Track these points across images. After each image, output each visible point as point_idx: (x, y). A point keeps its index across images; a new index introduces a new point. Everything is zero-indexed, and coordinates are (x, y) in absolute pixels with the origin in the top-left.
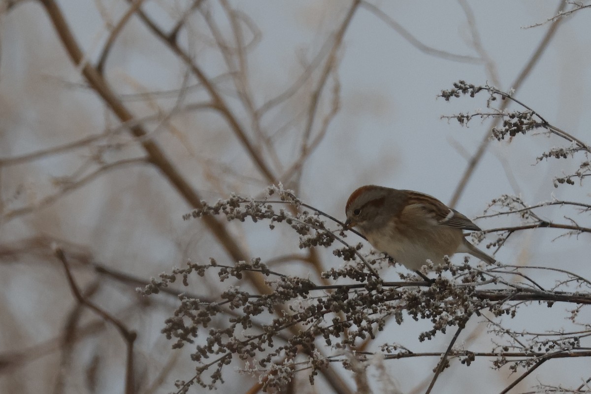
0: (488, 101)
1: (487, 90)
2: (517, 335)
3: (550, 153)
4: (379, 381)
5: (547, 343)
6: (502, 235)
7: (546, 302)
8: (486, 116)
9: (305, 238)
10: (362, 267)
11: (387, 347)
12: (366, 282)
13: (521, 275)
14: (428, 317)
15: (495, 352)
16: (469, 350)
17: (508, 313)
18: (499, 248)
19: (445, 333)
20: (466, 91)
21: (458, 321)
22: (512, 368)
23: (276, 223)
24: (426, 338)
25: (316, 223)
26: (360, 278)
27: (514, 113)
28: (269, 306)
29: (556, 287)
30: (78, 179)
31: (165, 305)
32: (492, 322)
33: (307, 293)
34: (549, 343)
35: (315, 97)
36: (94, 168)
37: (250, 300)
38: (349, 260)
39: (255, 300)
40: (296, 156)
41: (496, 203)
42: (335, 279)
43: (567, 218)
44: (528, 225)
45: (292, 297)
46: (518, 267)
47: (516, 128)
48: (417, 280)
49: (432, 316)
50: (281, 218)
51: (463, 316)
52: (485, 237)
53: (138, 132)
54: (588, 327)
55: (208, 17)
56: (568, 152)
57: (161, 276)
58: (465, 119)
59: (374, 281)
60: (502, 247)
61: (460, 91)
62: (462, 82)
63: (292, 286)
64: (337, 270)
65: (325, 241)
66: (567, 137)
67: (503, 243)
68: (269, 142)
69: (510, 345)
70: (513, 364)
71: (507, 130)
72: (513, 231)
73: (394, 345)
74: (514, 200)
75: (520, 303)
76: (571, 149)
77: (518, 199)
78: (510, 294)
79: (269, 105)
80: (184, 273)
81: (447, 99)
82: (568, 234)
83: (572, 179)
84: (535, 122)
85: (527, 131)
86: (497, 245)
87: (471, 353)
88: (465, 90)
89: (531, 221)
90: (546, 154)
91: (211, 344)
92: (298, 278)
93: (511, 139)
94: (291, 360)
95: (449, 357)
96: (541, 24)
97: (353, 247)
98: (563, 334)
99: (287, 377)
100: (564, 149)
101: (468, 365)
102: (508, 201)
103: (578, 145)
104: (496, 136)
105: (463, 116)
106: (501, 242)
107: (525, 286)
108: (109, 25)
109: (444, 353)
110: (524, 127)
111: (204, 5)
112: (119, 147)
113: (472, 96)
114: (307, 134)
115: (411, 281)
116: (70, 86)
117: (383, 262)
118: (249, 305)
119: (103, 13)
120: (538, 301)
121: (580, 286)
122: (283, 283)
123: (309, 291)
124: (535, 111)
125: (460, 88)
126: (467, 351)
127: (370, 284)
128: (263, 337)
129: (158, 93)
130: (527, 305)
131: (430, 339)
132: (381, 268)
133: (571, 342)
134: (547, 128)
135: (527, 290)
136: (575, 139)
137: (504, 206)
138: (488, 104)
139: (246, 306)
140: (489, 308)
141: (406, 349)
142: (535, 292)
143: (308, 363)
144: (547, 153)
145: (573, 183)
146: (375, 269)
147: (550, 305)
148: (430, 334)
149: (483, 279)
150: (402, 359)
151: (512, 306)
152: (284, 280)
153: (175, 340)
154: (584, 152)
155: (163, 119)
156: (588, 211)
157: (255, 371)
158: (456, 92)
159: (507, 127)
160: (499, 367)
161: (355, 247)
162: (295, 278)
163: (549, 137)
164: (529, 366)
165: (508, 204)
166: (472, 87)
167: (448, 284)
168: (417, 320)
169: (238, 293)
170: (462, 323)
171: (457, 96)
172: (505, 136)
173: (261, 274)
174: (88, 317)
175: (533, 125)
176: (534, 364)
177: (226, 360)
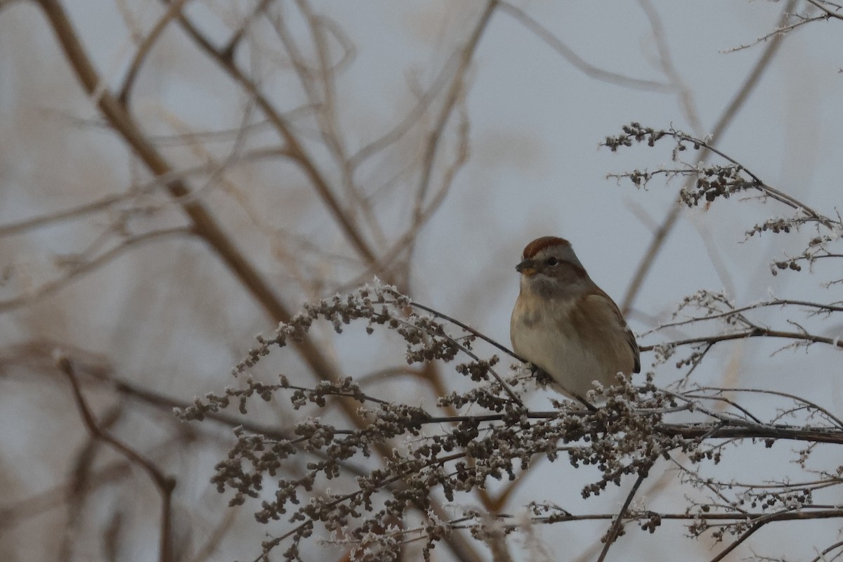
0: (674, 151)
1: (671, 136)
2: (723, 487)
3: (765, 226)
4: (525, 548)
5: (765, 496)
6: (699, 348)
7: (764, 441)
8: (673, 173)
9: (417, 348)
10: (497, 388)
11: (534, 507)
12: (503, 412)
13: (726, 400)
14: (594, 462)
15: (691, 513)
16: (652, 511)
17: (710, 457)
18: (694, 367)
19: (619, 485)
20: (642, 137)
21: (638, 468)
22: (716, 535)
23: (375, 326)
24: (592, 494)
25: (432, 327)
26: (496, 406)
27: (712, 168)
28: (363, 446)
29: (778, 418)
30: (92, 259)
31: (217, 439)
32: (686, 470)
33: (419, 428)
34: (767, 496)
35: (433, 140)
36: (115, 241)
37: (337, 437)
38: (479, 380)
39: (343, 437)
40: (406, 225)
41: (690, 303)
42: (457, 407)
43: (791, 323)
44: (736, 333)
45: (397, 433)
46: (722, 390)
47: (715, 189)
48: (578, 409)
49: (598, 461)
50: (383, 319)
51: (645, 460)
52: (673, 352)
53: (178, 190)
54: (824, 476)
55: (279, 25)
56: (791, 223)
57: (208, 397)
58: (642, 178)
59: (516, 410)
60: (699, 366)
61: (633, 137)
62: (634, 125)
63: (397, 417)
64: (461, 394)
65: (444, 352)
66: (791, 202)
67: (700, 359)
68: (366, 204)
69: (711, 503)
70: (717, 530)
71: (702, 193)
72: (714, 343)
73: (545, 504)
74: (715, 298)
75: (726, 443)
76: (796, 219)
77: (721, 296)
78: (712, 429)
79: (367, 151)
80: (242, 396)
81: (614, 149)
82: (793, 345)
83: (798, 263)
84: (743, 181)
85: (730, 194)
86: (691, 363)
87: (656, 515)
88: (640, 137)
89: (740, 328)
90: (759, 226)
91: (281, 500)
92: (406, 406)
93: (708, 205)
94: (396, 526)
95: (623, 521)
96: (749, 46)
97: (485, 360)
98: (787, 486)
99: (391, 551)
100: (785, 220)
101: (652, 531)
102: (707, 300)
103: (806, 213)
104: (687, 200)
105: (639, 175)
106: (697, 359)
107: (733, 417)
108: (136, 37)
109: (616, 515)
110: (727, 188)
111: (273, 8)
112: (150, 212)
113: (651, 144)
114: (422, 194)
115: (570, 411)
116: (81, 124)
117: (528, 382)
118: (335, 444)
119: (129, 19)
120: (751, 439)
121: (812, 416)
122: (384, 413)
123: (422, 425)
124: (742, 165)
125: (633, 133)
126: (650, 512)
127: (510, 414)
128: (357, 497)
129: (208, 135)
130: (736, 446)
131: (597, 494)
132: (525, 391)
133: (799, 496)
134: (761, 190)
135: (735, 423)
136: (801, 205)
137: (700, 306)
138: (674, 156)
139: (330, 446)
140: (681, 448)
141: (562, 510)
142: (748, 424)
143: (420, 530)
144: (761, 225)
145: (799, 269)
146: (516, 393)
147: (769, 444)
148: (597, 487)
149: (674, 405)
150: (556, 525)
151: (715, 447)
152: (385, 409)
153: (231, 493)
154: (815, 222)
155: (215, 171)
156: (822, 314)
157: (345, 543)
158: (627, 139)
159: (702, 188)
160: (697, 534)
161: (488, 361)
162: (401, 406)
163: (765, 202)
164: (740, 533)
165: (707, 304)
166: (650, 131)
167: (624, 409)
168: (577, 466)
169: (318, 427)
170: (643, 469)
171: (628, 144)
172: (699, 200)
173: (352, 400)
174: (107, 457)
175: (739, 185)
176: (747, 529)
177: (305, 531)
